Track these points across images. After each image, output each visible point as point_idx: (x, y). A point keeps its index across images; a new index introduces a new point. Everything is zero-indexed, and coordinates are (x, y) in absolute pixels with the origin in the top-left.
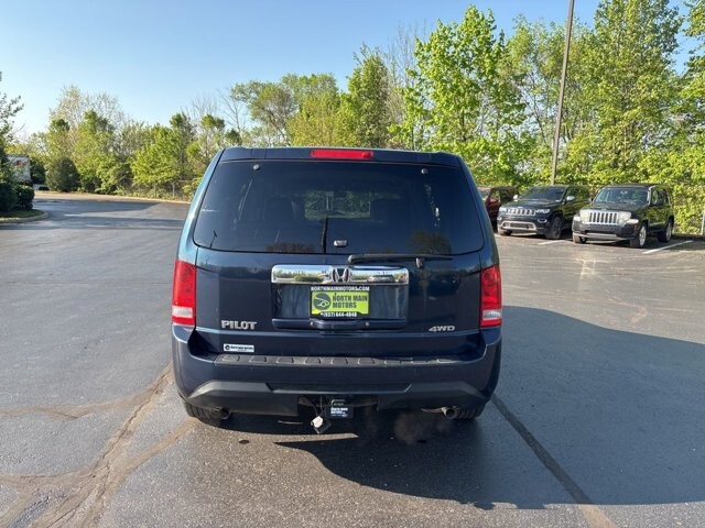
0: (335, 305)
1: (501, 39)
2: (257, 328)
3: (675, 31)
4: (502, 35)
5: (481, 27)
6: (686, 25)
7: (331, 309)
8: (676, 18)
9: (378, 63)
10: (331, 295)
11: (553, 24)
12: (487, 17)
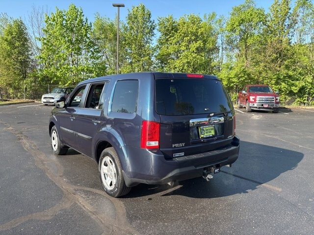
0: (207, 133)
1: (86, 21)
2: (185, 145)
3: (154, 29)
4: (87, 19)
5: (77, 14)
6: (157, 27)
7: (206, 134)
8: (154, 24)
9: (22, 23)
10: (205, 129)
11: (109, 19)
12: (79, 10)
